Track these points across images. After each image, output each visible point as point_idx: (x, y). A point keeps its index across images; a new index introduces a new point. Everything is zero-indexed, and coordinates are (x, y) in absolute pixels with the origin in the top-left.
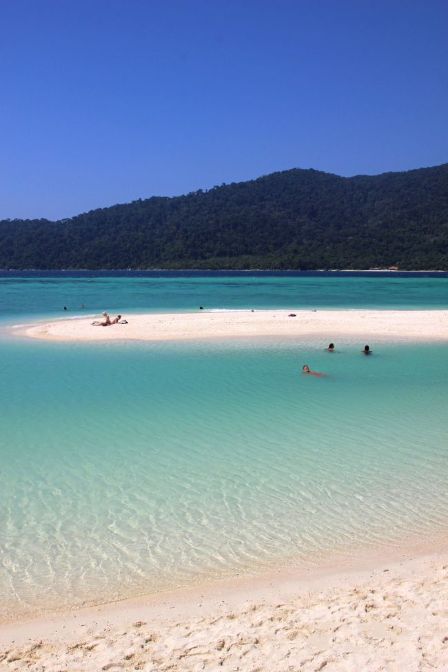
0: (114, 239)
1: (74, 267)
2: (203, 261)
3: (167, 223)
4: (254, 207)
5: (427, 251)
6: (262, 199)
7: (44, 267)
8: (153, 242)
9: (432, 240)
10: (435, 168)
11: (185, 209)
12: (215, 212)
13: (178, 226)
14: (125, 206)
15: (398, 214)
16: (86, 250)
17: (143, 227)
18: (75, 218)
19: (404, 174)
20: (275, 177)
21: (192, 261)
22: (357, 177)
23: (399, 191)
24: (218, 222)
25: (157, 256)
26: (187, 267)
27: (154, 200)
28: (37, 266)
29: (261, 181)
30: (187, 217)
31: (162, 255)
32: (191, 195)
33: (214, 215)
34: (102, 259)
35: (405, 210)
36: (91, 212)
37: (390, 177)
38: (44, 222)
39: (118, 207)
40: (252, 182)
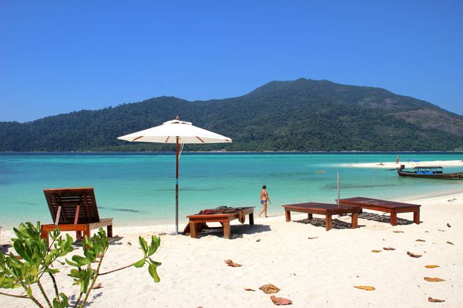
0: (61, 134)
1: (38, 150)
2: (118, 147)
3: (93, 125)
4: (142, 117)
5: (239, 142)
6: (146, 112)
7: (18, 150)
8: (85, 136)
9: (241, 136)
10: (237, 98)
11: (103, 117)
12: (121, 119)
13: (99, 127)
14: (66, 115)
15: (221, 122)
16: (45, 140)
17: (78, 127)
18: (35, 121)
19: (222, 101)
20: (153, 101)
21: (111, 147)
22: (197, 101)
23: (220, 109)
24: (123, 125)
25: (89, 144)
26: (108, 150)
27: (83, 112)
28: (14, 149)
29: (145, 102)
30: (104, 122)
31: (92, 143)
32: (105, 110)
33: (120, 121)
34: (55, 146)
35: (225, 120)
36: (46, 118)
37: (214, 102)
38: (15, 124)
39: (61, 115)
40: (140, 103)
